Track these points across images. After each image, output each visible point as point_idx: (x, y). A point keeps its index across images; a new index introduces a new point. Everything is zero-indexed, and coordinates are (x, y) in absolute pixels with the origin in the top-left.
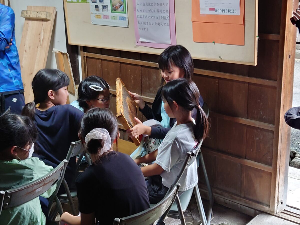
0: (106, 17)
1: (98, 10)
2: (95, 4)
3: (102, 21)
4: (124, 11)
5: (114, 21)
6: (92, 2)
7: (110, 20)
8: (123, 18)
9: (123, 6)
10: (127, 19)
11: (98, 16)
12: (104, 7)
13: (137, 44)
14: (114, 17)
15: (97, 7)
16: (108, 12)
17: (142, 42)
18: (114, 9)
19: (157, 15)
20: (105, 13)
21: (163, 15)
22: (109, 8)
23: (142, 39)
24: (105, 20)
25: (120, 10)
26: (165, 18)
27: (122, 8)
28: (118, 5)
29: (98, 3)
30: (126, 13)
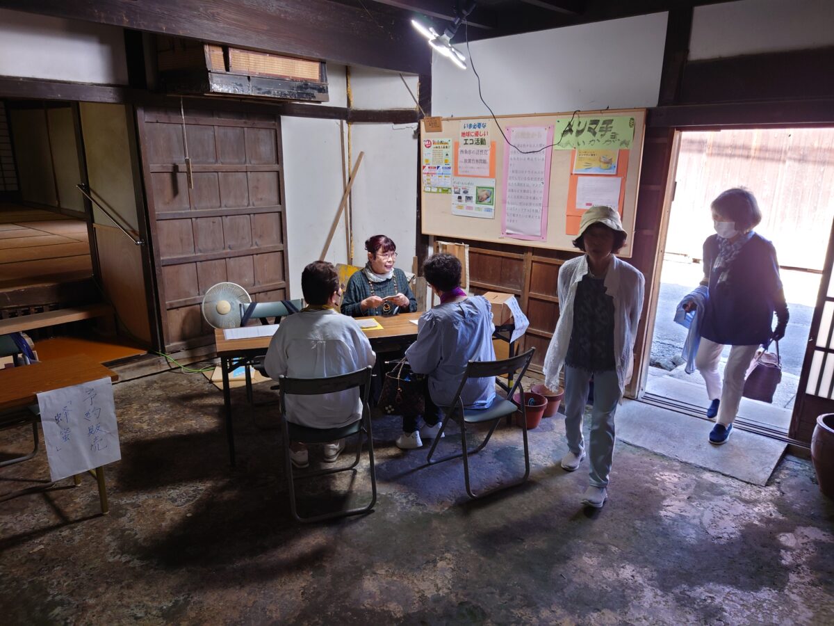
0: (469, 208)
1: (461, 201)
2: (458, 195)
3: (464, 212)
4: (491, 203)
5: (478, 212)
6: (455, 193)
7: (474, 211)
8: (489, 210)
9: (490, 198)
10: (493, 211)
11: (460, 207)
12: (469, 198)
13: (502, 235)
14: (479, 209)
15: (460, 198)
16: (473, 203)
17: (508, 234)
18: (480, 200)
19: (529, 208)
20: (469, 204)
21: (535, 208)
22: (474, 199)
23: (508, 231)
24: (469, 211)
25: (486, 202)
26: (537, 211)
27: (489, 200)
28: (485, 196)
29: (462, 194)
30: (493, 205)
